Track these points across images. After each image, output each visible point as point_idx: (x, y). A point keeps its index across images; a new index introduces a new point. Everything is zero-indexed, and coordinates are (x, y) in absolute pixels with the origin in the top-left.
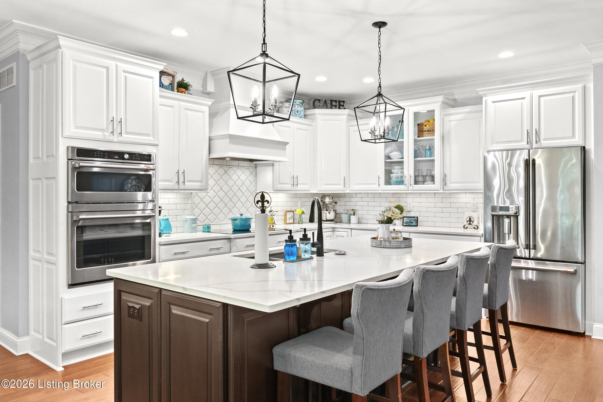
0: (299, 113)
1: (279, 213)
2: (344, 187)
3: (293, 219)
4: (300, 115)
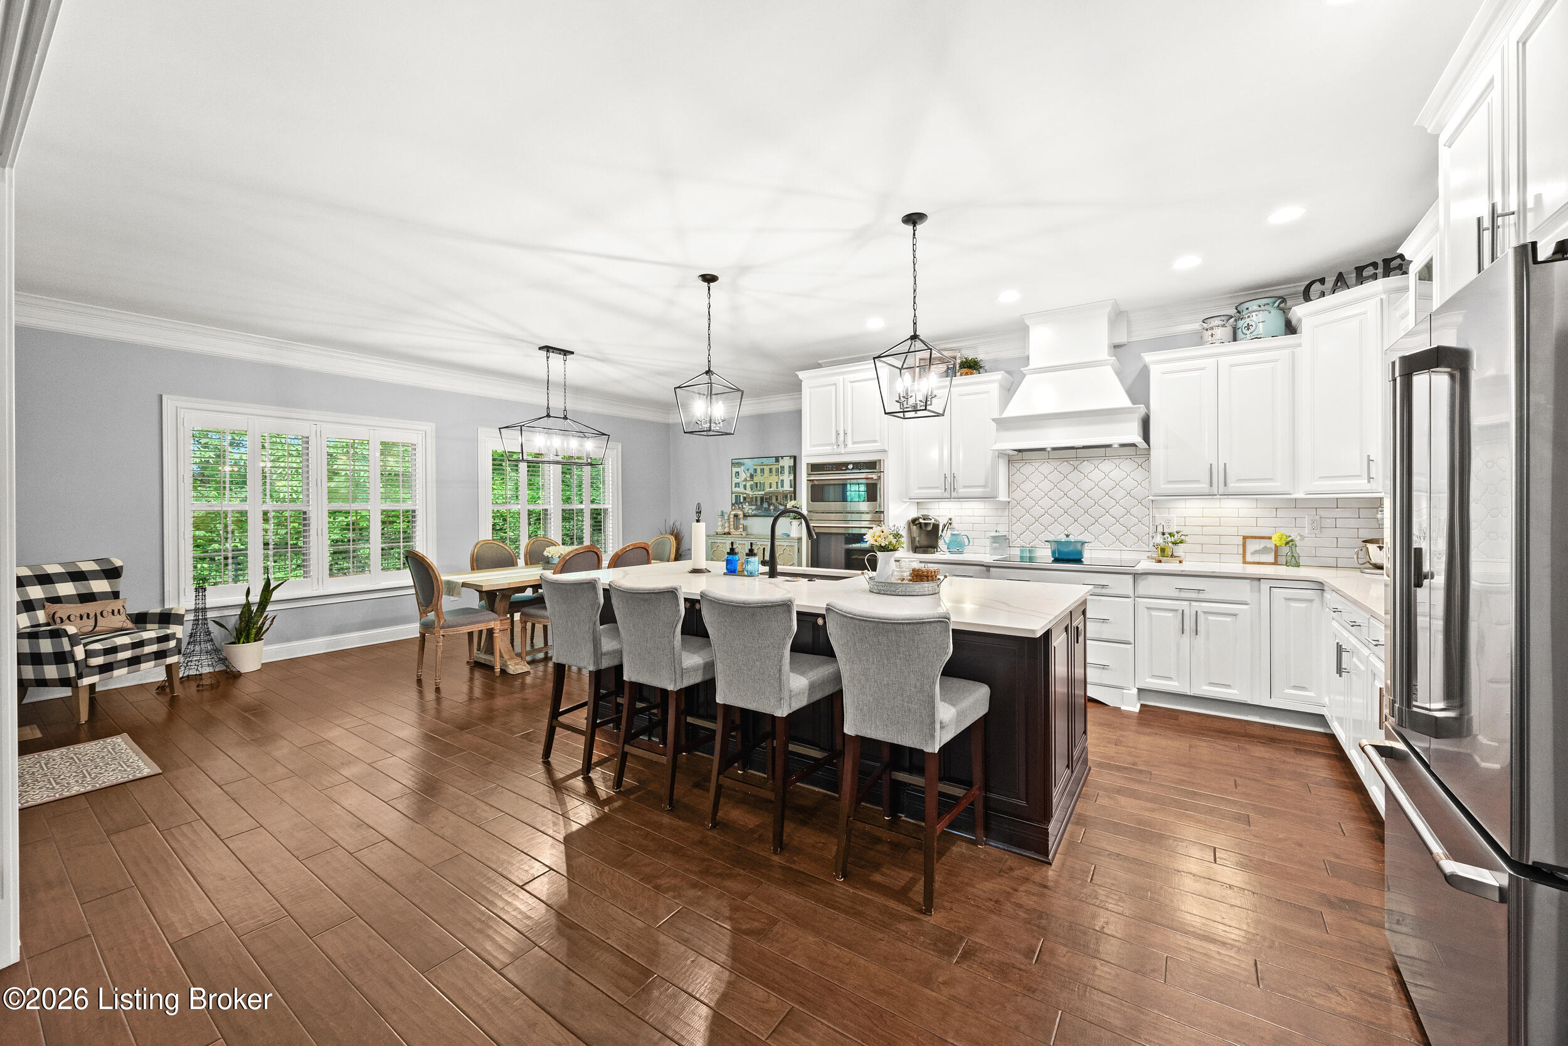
0: (1252, 330)
1: (1224, 540)
2: (1369, 482)
3: (1273, 553)
4: (1255, 333)
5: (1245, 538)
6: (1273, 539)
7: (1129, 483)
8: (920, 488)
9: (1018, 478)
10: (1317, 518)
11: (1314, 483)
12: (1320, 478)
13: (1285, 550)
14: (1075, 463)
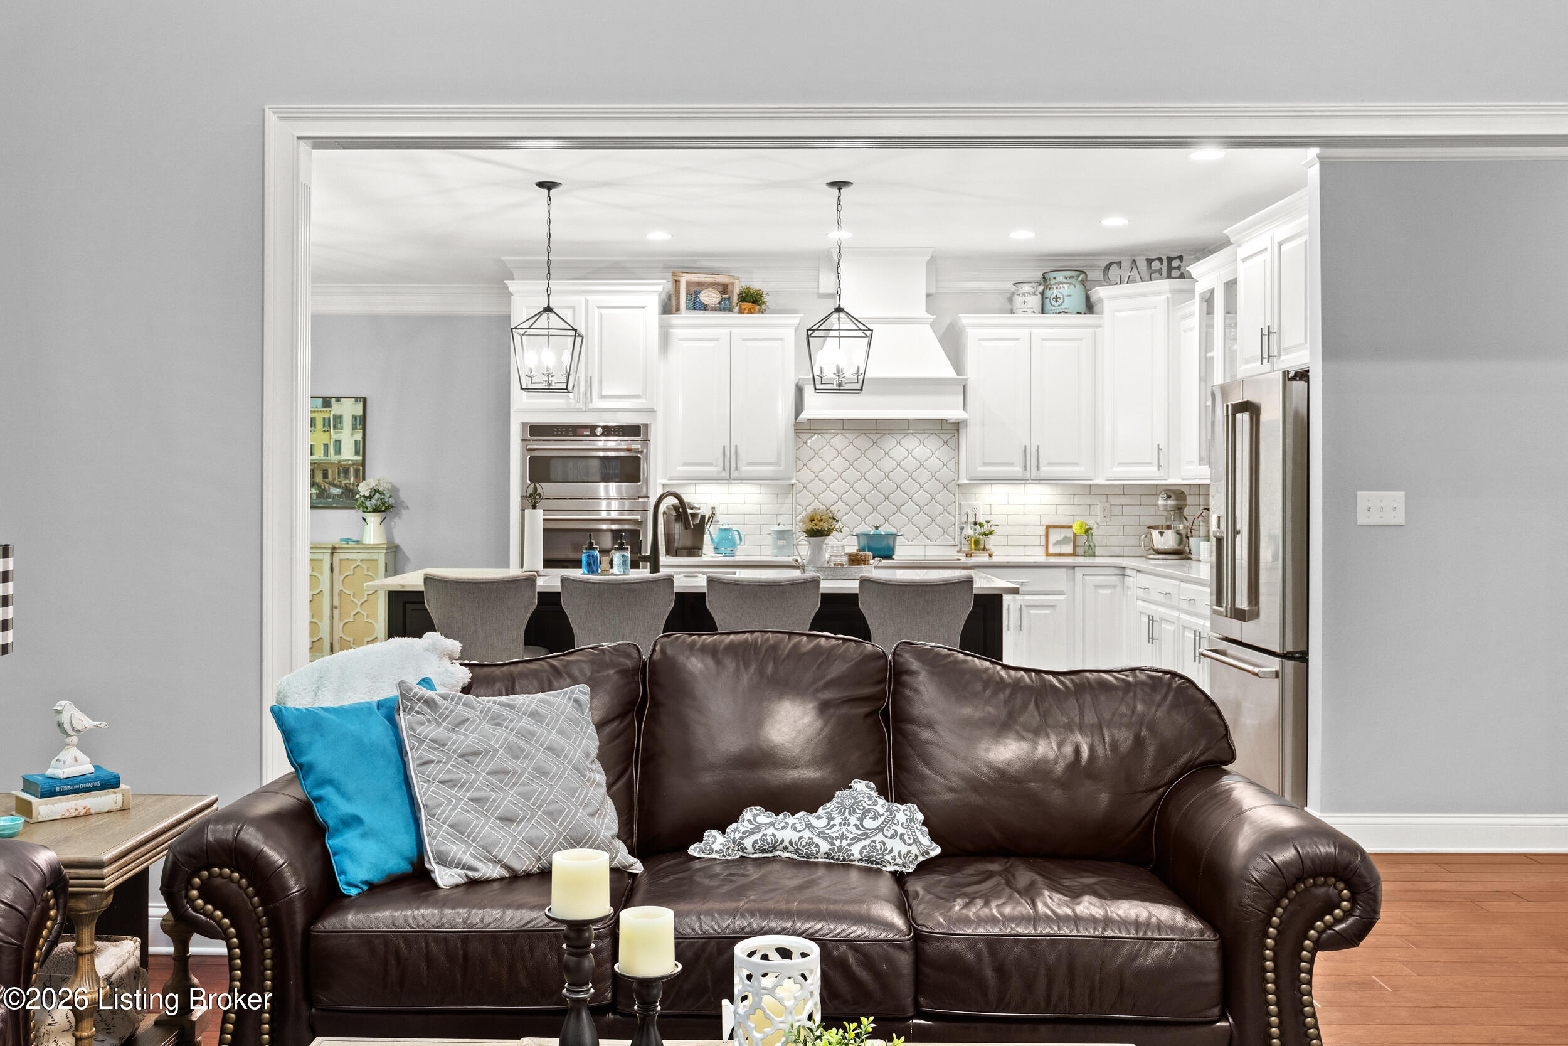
0: (1059, 303)
1: (1028, 530)
2: (1159, 469)
3: (1072, 543)
4: (1062, 307)
5: (1048, 527)
6: (1074, 528)
7: (934, 463)
8: (685, 464)
9: (806, 453)
10: (1108, 505)
11: (1115, 469)
12: (1119, 464)
13: (1082, 541)
14: (875, 437)
